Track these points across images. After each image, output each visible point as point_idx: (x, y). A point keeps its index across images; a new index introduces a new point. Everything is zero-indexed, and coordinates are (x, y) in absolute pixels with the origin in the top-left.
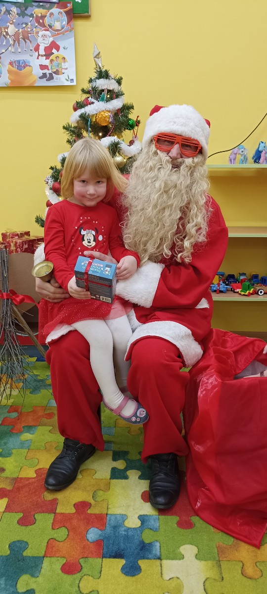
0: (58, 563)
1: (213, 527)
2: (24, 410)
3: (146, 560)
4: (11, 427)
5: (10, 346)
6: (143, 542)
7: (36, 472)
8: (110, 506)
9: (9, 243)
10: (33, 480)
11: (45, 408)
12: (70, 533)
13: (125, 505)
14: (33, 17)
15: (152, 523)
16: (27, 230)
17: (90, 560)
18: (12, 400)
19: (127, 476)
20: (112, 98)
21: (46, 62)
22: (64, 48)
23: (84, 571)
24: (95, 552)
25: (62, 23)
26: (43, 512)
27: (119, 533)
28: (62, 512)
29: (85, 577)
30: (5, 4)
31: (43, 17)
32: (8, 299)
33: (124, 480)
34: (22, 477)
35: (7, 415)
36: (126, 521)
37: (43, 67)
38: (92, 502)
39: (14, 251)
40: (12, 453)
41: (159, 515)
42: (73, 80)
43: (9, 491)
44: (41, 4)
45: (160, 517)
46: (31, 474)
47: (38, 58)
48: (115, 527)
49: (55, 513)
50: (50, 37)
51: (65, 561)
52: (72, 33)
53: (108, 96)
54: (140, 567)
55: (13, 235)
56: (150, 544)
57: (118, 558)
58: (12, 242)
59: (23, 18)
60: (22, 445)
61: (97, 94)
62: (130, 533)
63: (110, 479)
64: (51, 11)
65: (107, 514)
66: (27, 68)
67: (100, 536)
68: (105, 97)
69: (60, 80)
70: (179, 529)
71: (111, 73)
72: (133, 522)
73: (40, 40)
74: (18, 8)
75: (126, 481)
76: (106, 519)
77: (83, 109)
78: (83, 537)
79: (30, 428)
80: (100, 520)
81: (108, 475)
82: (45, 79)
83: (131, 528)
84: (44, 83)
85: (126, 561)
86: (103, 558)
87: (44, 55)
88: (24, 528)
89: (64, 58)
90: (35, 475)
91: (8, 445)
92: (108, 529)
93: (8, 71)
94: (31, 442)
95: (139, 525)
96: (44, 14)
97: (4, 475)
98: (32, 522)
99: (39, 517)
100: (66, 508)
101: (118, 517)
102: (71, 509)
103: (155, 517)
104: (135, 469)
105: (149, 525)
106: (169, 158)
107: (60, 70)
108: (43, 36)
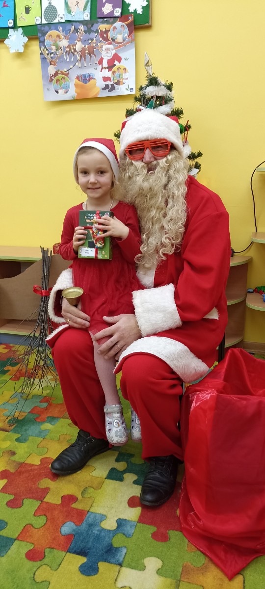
0: (25, 547)
2: (54, 402)
3: (107, 563)
4: (37, 415)
6: (111, 545)
7: (42, 460)
8: (94, 504)
10: (36, 467)
12: (47, 522)
13: (109, 506)
14: (98, 33)
15: (129, 529)
17: (55, 551)
19: (123, 478)
20: (160, 105)
22: (126, 59)
23: (46, 560)
24: (63, 545)
25: (123, 35)
26: (32, 498)
27: (92, 531)
28: (49, 502)
29: (44, 566)
30: (74, 23)
31: (107, 32)
33: (118, 482)
34: (27, 462)
35: (38, 404)
36: (103, 522)
37: (106, 79)
38: (80, 497)
40: (28, 440)
41: (138, 522)
42: (132, 89)
43: (11, 473)
44: (105, 19)
45: (138, 524)
46: (36, 461)
47: (101, 71)
48: (91, 526)
49: (42, 501)
50: (112, 50)
51: (32, 547)
52: (133, 45)
53: (157, 103)
54: (98, 568)
56: (117, 549)
57: (81, 555)
59: (89, 34)
60: (40, 434)
61: (146, 101)
62: (103, 534)
63: (106, 478)
64: (114, 25)
65: (88, 511)
66: (92, 81)
67: (74, 530)
69: (121, 90)
70: (152, 540)
71: (161, 80)
72: (110, 524)
73: (104, 54)
74: (85, 26)
75: (120, 483)
76: (86, 516)
78: (57, 528)
79: (52, 419)
80: (80, 515)
81: (105, 473)
82: (107, 90)
83: (105, 529)
84: (106, 94)
85: (87, 559)
86: (67, 552)
87: (107, 68)
88: (10, 509)
89: (125, 69)
90: (39, 463)
91: (27, 432)
92: (84, 526)
93: (75, 85)
94: (48, 432)
95: (115, 528)
96: (107, 29)
97: (13, 458)
98: (20, 506)
99: (27, 502)
100: (53, 499)
101: (98, 516)
102: (58, 500)
103: (133, 523)
104: (134, 473)
105: (124, 530)
106: (144, 164)
107: (121, 81)
108: (107, 49)
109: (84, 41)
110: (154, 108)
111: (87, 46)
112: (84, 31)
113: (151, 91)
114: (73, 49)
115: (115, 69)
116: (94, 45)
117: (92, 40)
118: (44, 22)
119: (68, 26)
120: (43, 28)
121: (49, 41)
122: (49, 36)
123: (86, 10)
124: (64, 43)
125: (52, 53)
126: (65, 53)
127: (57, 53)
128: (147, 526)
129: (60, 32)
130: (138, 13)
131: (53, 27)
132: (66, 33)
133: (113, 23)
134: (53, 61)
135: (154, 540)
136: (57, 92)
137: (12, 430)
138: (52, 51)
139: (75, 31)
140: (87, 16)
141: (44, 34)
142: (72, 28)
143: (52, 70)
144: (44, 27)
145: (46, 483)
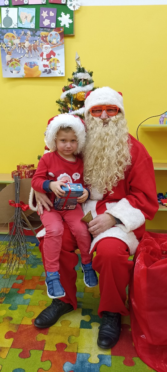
1: (148, 365)
2: (26, 279)
4: (17, 290)
5: (19, 238)
7: (32, 321)
8: (79, 347)
9: (21, 171)
10: (30, 326)
11: (39, 278)
12: (52, 365)
13: (89, 347)
14: (40, 37)
15: (108, 361)
16: (32, 163)
18: (19, 272)
19: (91, 326)
20: (86, 84)
21: (47, 63)
22: (58, 55)
26: (36, 349)
27: (84, 366)
28: (48, 350)
30: (24, 29)
31: (46, 37)
32: (19, 207)
33: (89, 329)
34: (23, 324)
35: (16, 281)
36: (89, 359)
37: (45, 66)
38: (68, 343)
39: (24, 177)
40: (18, 307)
41: (111, 355)
42: (63, 73)
43: (15, 333)
44: (45, 29)
45: (113, 357)
46: (28, 322)
47: (42, 61)
48: (82, 363)
49: (43, 350)
50: (50, 48)
52: (63, 46)
53: (84, 83)
55: (24, 166)
58: (23, 171)
59: (34, 37)
60: (24, 302)
61: (77, 82)
62: (92, 367)
64: (51, 33)
65: (77, 353)
66: (36, 66)
67: (72, 368)
68: (82, 83)
69: (56, 73)
70: (124, 366)
71: (86, 70)
72: (94, 360)
73: (44, 50)
74: (31, 32)
76: (76, 356)
77: (68, 91)
78: (61, 368)
79: (30, 291)
80: (72, 357)
81: (78, 325)
82: (46, 73)
83: (93, 364)
84: (45, 75)
87: (46, 59)
88: (23, 359)
89: (58, 61)
90: (31, 323)
91: (15, 302)
92: (78, 364)
93: (24, 68)
94: (30, 300)
95: (98, 362)
96: (46, 35)
97: (12, 322)
98: (28, 356)
99: (33, 352)
100: (50, 347)
101: (84, 355)
102: (54, 348)
103: (109, 356)
104: (96, 322)
105: (105, 362)
106: (101, 119)
107: (55, 68)
108: (46, 48)
109: (31, 41)
110: (83, 86)
111: (32, 44)
112: (31, 35)
113: (80, 76)
114: (23, 45)
115: (50, 60)
116: (37, 44)
117: (36, 41)
118: (3, 26)
119: (19, 31)
120: (2, 31)
121: (6, 39)
122: (7, 36)
123: (32, 22)
124: (17, 41)
125: (9, 47)
126: (17, 48)
127: (12, 47)
128: (118, 357)
129: (14, 33)
130: (66, 27)
131: (9, 30)
132: (19, 35)
133: (50, 32)
134: (9, 52)
135: (126, 366)
136: (12, 72)
137: (3, 302)
138: (9, 46)
139: (25, 35)
140: (33, 26)
141: (3, 34)
142: (23, 33)
143: (8, 58)
144: (4, 30)
145: (41, 337)
